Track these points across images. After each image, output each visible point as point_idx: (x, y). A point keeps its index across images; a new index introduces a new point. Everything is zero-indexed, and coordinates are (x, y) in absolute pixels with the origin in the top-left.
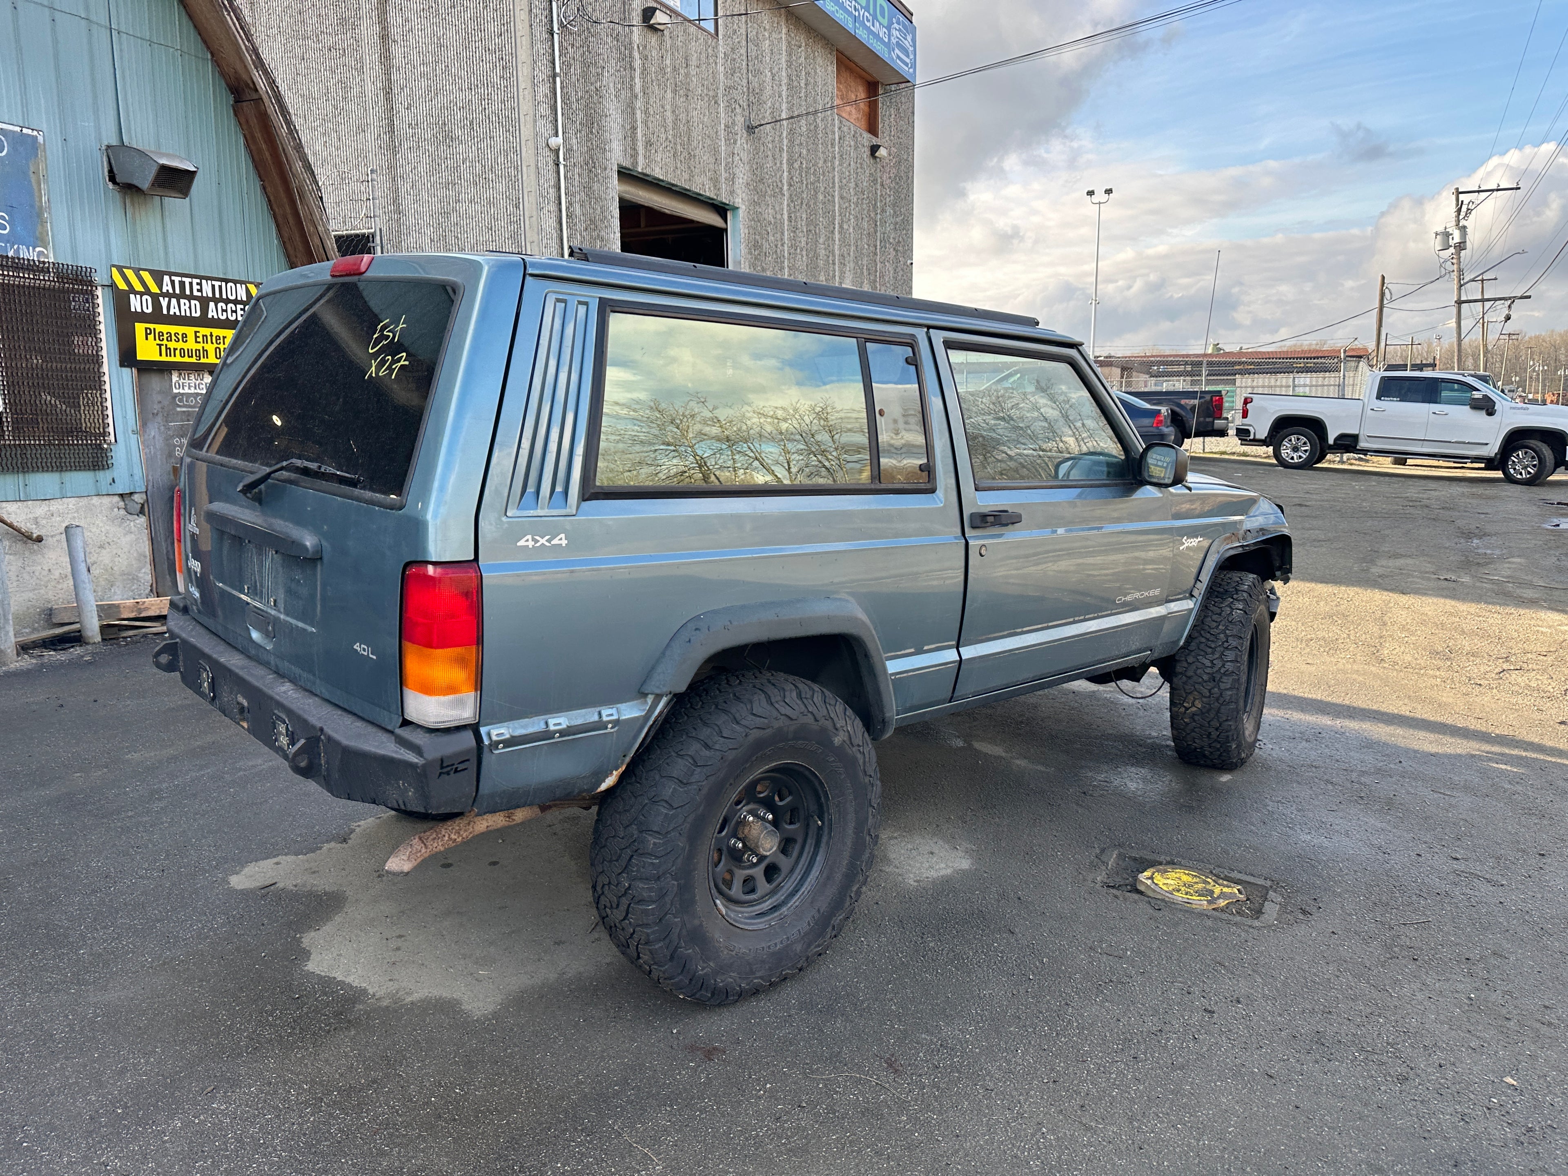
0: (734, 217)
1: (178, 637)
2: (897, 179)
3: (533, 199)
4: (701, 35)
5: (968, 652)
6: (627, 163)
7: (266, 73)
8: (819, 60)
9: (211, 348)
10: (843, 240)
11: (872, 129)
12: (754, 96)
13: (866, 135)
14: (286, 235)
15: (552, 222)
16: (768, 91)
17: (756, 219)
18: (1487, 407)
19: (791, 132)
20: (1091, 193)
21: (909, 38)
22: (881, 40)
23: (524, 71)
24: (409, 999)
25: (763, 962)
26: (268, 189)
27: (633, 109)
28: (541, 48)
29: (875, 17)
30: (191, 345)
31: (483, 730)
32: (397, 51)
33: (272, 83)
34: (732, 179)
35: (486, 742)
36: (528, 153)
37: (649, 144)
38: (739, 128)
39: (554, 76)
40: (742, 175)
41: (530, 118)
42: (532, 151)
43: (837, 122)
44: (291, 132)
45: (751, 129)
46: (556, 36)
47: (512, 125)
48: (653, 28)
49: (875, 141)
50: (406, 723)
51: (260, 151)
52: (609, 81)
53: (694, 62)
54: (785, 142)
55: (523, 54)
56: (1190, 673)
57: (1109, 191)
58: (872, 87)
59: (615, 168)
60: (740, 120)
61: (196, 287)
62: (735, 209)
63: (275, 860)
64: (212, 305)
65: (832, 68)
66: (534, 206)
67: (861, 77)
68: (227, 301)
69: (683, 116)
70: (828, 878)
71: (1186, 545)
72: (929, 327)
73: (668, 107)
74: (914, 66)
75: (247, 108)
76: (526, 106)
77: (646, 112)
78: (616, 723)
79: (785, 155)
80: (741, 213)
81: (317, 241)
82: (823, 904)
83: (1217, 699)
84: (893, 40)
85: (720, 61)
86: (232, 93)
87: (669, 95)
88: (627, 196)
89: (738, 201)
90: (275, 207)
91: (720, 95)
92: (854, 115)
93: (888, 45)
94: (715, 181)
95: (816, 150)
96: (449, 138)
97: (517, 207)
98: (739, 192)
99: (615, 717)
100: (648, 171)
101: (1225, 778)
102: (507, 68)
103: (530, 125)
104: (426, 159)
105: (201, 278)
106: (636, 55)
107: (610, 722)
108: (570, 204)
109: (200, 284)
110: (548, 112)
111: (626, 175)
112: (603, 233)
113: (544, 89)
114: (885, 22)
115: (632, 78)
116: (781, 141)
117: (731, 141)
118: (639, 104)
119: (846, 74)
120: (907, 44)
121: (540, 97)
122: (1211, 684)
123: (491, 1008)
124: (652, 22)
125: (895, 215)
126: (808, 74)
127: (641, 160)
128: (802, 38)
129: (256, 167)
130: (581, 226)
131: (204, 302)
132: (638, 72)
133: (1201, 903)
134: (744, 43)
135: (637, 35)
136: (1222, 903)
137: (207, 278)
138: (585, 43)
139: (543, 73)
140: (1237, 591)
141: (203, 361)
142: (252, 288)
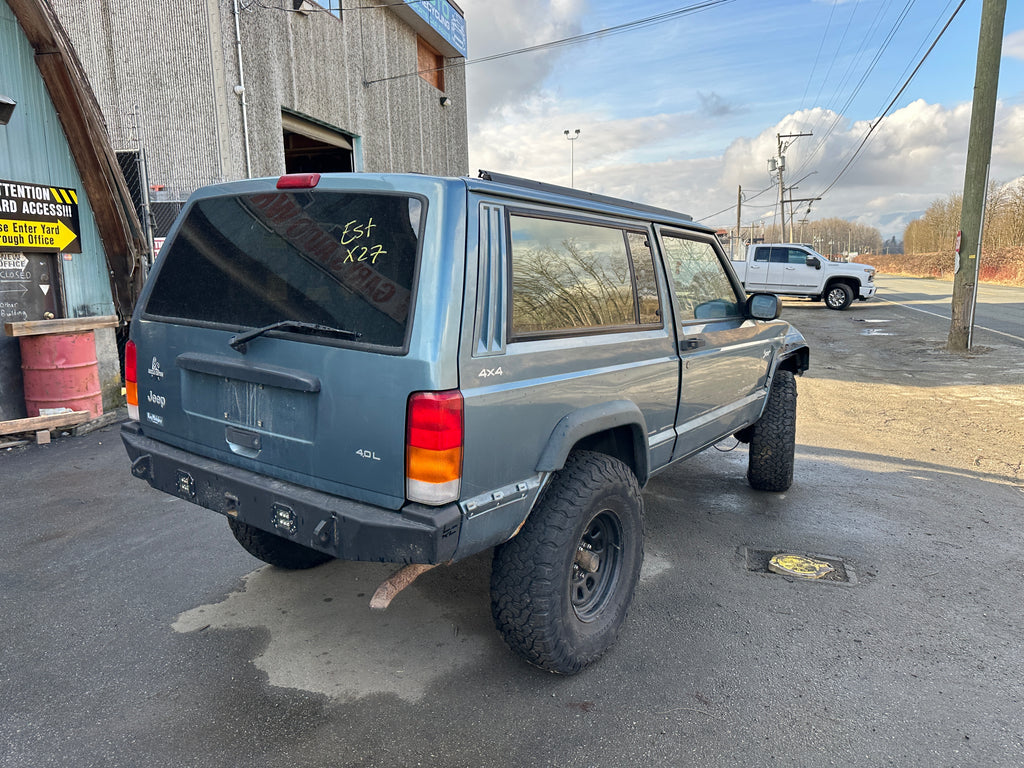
0: (357, 142)
1: (148, 453)
2: (457, 120)
3: (225, 128)
4: (332, 20)
5: (681, 430)
6: (286, 105)
7: (64, 34)
8: (407, 40)
9: (25, 235)
10: (426, 160)
11: (440, 86)
12: (367, 61)
13: (437, 90)
14: (77, 152)
15: (239, 145)
16: (375, 60)
17: (372, 145)
18: (815, 264)
19: (391, 87)
20: (567, 132)
21: (462, 28)
22: (445, 28)
23: (215, 39)
24: (358, 697)
25: (598, 643)
26: (64, 119)
27: (290, 68)
28: (227, 23)
29: (441, 13)
30: (11, 233)
31: (462, 504)
32: (116, 21)
33: (68, 41)
34: (355, 117)
35: (465, 512)
36: (220, 96)
37: (301, 92)
38: (359, 83)
39: (237, 43)
40: (362, 116)
41: (220, 72)
42: (223, 95)
43: (419, 81)
44: (83, 78)
45: (366, 84)
46: (237, 16)
47: (208, 77)
48: (301, 14)
49: (443, 95)
50: (408, 503)
51: (57, 90)
52: (273, 48)
53: (328, 38)
54: (388, 93)
55: (214, 27)
56: (764, 434)
57: (578, 131)
58: (439, 60)
59: (280, 108)
60: (358, 77)
61: (13, 191)
62: (358, 137)
63: (199, 608)
64: (25, 204)
65: (415, 46)
66: (226, 133)
67: (432, 52)
68: (36, 201)
69: (322, 74)
70: (623, 582)
72: (653, 222)
73: (312, 67)
74: (466, 46)
75: (47, 59)
76: (217, 64)
77: (298, 70)
78: (527, 492)
79: (388, 102)
80: (362, 140)
81: (103, 157)
82: (621, 601)
83: (781, 450)
84: (453, 29)
85: (345, 38)
86: (34, 47)
87: (313, 59)
88: (287, 128)
89: (360, 132)
90: (68, 130)
91: (346, 61)
92: (428, 79)
93: (449, 32)
94: (345, 118)
95: (407, 99)
96: (160, 84)
97: (214, 134)
98: (360, 126)
99: (526, 488)
100: (301, 111)
101: (782, 497)
102: (202, 36)
103: (221, 76)
104: (141, 99)
105: (17, 184)
106: (290, 30)
107: (523, 492)
108: (251, 132)
109: (16, 188)
110: (234, 68)
111: (287, 113)
112: (273, 153)
113: (230, 52)
114: (447, 17)
115: (289, 47)
116: (385, 93)
117: (354, 92)
118: (293, 65)
119: (422, 50)
120: (461, 31)
121: (227, 58)
122: (776, 441)
123: (420, 695)
124: (301, 9)
125: (457, 144)
126: (400, 49)
127: (296, 103)
128: (395, 25)
129: (53, 103)
130: (258, 148)
131: (19, 201)
132: (292, 42)
133: (812, 575)
134: (359, 25)
135: (290, 17)
136: (823, 574)
137: (21, 184)
138: (256, 21)
139: (228, 41)
140: (786, 383)
141: (20, 245)
142: (54, 191)
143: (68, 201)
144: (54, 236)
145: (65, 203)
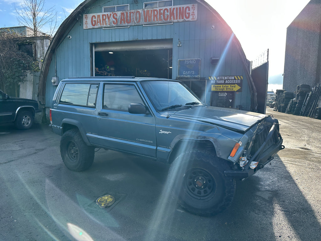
9: (225, 88)
30: (221, 88)
61: (224, 78)
64: (226, 81)
68: (230, 80)
71: (162, 132)
137: (226, 76)
141: (223, 90)
142: (236, 77)
143: (240, 79)
144: (234, 88)
145: (238, 79)
